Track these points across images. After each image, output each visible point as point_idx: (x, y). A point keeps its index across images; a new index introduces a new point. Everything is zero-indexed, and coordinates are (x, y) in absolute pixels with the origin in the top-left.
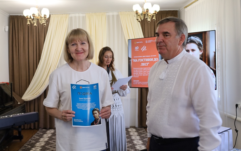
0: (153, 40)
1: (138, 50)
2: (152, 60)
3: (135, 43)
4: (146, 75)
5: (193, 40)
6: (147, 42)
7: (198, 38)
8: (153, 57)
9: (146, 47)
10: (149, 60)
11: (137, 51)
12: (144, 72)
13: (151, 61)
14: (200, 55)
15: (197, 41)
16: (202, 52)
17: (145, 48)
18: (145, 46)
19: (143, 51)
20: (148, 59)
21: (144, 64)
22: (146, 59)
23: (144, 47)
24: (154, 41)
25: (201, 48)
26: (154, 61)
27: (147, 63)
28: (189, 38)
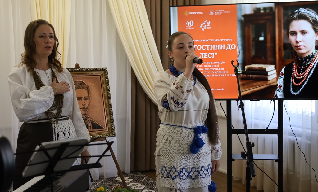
0: (225, 11)
1: (193, 28)
2: (224, 49)
3: (186, 14)
4: (210, 76)
5: (303, 14)
6: (212, 13)
7: (312, 11)
8: (226, 43)
9: (210, 22)
10: (216, 47)
11: (190, 29)
12: (206, 69)
13: (221, 49)
14: (316, 41)
15: (311, 17)
17: (209, 25)
18: (208, 21)
19: (203, 30)
20: (214, 45)
21: (205, 55)
22: (211, 45)
23: (205, 22)
24: (227, 12)
25: (317, 28)
26: (227, 49)
27: (212, 53)
28: (297, 11)
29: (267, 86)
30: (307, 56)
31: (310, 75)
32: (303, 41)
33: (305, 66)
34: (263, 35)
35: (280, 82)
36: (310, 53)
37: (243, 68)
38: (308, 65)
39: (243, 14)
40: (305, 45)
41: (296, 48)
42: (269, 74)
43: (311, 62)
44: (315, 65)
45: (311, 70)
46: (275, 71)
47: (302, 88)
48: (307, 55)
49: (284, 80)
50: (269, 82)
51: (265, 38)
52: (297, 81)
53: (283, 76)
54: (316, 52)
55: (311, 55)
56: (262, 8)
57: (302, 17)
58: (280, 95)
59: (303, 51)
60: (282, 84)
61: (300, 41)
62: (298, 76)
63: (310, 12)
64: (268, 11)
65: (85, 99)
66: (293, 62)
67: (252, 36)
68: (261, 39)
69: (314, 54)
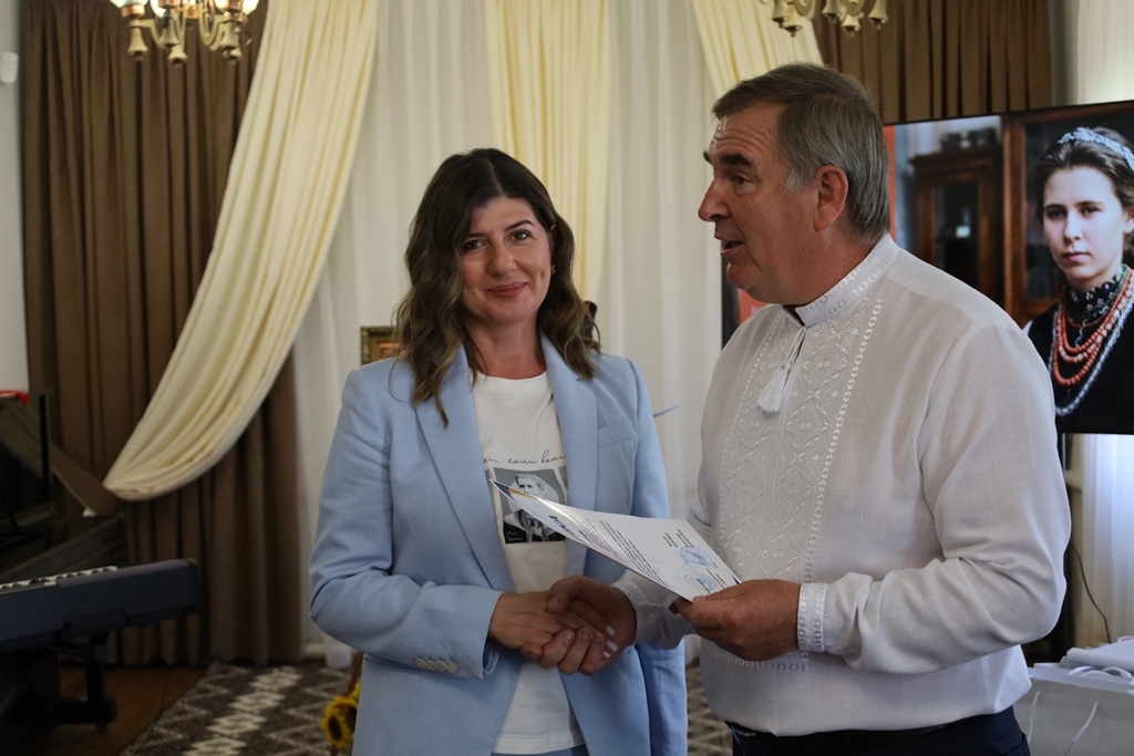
14: (1125, 236)
25: (1129, 193)
28: (1068, 136)
30: (1097, 289)
31: (1107, 350)
32: (1085, 236)
33: (1092, 320)
34: (967, 219)
36: (1108, 278)
38: (1099, 315)
39: (911, 154)
40: (1091, 251)
41: (1065, 260)
43: (1110, 307)
44: (1124, 316)
45: (1110, 333)
47: (1082, 394)
48: (1097, 283)
51: (974, 230)
52: (1067, 369)
54: (1125, 274)
55: (1110, 284)
56: (964, 135)
57: (1083, 157)
59: (1085, 270)
61: (1077, 238)
62: (1069, 353)
63: (1107, 140)
64: (981, 142)
66: (1054, 308)
67: (937, 224)
68: (963, 232)
69: (1118, 279)
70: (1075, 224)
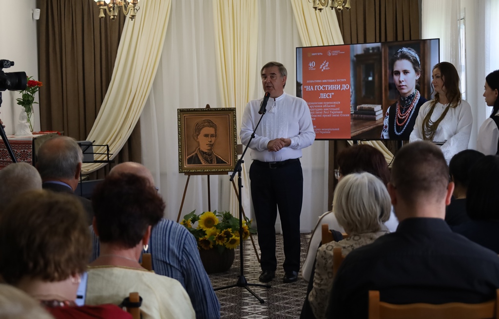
0: (340, 51)
1: (315, 69)
2: (339, 89)
3: (309, 55)
4: (328, 116)
5: (405, 54)
7: (413, 50)
8: (341, 83)
9: (328, 63)
10: (333, 87)
11: (312, 69)
12: (325, 109)
13: (337, 89)
14: (416, 80)
15: (412, 56)
16: (420, 75)
17: (327, 66)
18: (326, 62)
19: (322, 70)
20: (331, 86)
21: (324, 95)
22: (329, 86)
24: (342, 53)
25: (417, 68)
26: (342, 89)
27: (330, 93)
28: (400, 50)
29: (375, 126)
31: (411, 115)
32: (405, 80)
33: (407, 106)
34: (371, 75)
35: (386, 122)
36: (411, 93)
37: (355, 108)
38: (409, 104)
39: (355, 54)
40: (407, 85)
41: (399, 88)
42: (377, 114)
43: (412, 102)
44: (416, 105)
45: (412, 110)
46: (382, 111)
47: (404, 129)
48: (408, 95)
49: (389, 120)
50: (377, 122)
51: (374, 78)
52: (400, 121)
53: (388, 116)
54: (416, 92)
55: (412, 95)
56: (371, 48)
57: (405, 57)
58: (386, 136)
59: (405, 91)
60: (387, 124)
61: (403, 81)
62: (401, 116)
63: (411, 51)
64: (375, 51)
65: (212, 136)
66: (397, 102)
67: (363, 76)
68: (370, 79)
69: (414, 94)
70: (402, 77)
